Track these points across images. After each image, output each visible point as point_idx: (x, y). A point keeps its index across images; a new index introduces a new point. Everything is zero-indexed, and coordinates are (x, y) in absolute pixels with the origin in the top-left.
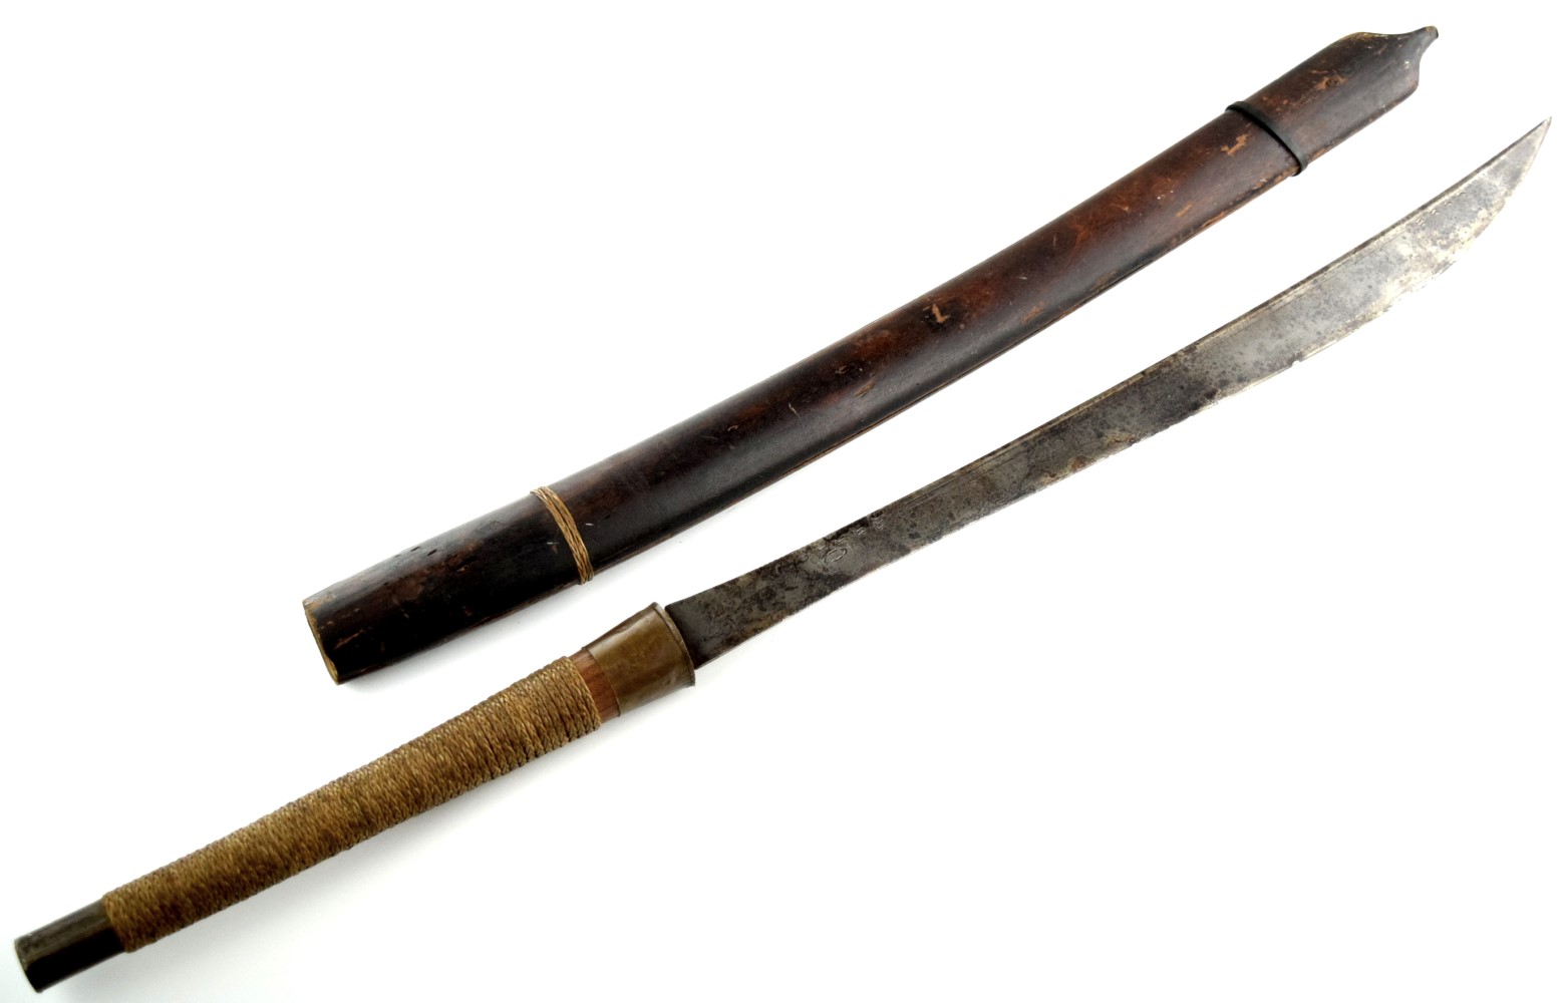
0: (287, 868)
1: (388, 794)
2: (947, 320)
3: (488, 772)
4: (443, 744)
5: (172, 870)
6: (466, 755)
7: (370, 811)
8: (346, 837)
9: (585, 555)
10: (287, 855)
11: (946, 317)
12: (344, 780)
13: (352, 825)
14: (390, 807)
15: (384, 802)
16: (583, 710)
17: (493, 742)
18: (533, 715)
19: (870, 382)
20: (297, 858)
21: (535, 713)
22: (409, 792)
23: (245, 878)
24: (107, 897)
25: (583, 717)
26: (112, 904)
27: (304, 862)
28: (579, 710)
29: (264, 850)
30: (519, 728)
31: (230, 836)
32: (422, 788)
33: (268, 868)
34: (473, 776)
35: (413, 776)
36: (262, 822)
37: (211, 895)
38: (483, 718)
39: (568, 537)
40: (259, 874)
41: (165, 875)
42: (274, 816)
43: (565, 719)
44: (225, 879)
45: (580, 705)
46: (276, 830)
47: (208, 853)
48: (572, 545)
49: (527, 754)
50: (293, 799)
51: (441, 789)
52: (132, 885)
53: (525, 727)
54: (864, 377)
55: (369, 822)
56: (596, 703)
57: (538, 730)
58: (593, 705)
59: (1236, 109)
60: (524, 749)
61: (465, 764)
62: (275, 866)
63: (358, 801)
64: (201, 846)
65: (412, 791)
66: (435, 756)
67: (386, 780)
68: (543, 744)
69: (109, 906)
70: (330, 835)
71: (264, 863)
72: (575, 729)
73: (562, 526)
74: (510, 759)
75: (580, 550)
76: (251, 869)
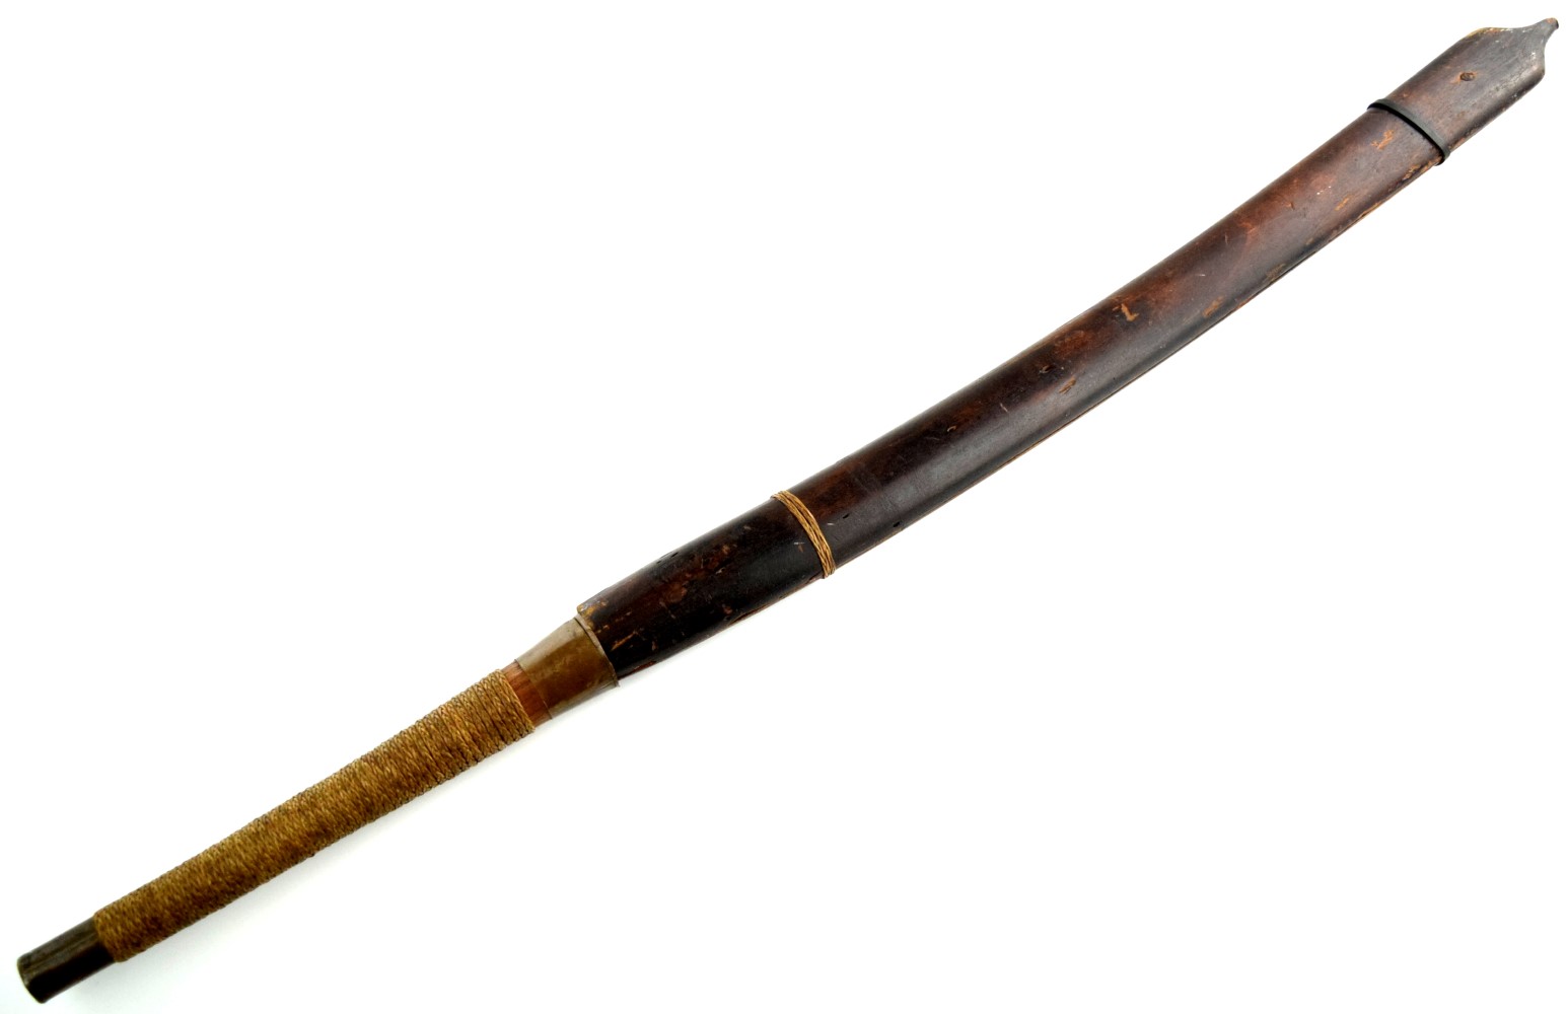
0: (254, 877)
1: (340, 805)
2: (1136, 319)
3: (432, 778)
4: (390, 757)
5: (152, 886)
6: (410, 765)
7: (325, 821)
8: (306, 846)
9: (829, 553)
10: (252, 865)
11: (1135, 315)
12: (302, 795)
13: (309, 834)
14: (343, 815)
15: (337, 811)
16: (513, 715)
17: (432, 750)
18: (467, 724)
19: (1072, 379)
20: (262, 867)
21: (469, 721)
22: (360, 802)
23: (216, 889)
24: (98, 915)
25: (514, 722)
26: (100, 920)
27: (269, 871)
28: (509, 715)
29: (232, 862)
30: (454, 736)
31: (203, 853)
32: (371, 798)
33: (237, 878)
34: (418, 784)
35: (362, 787)
36: (231, 838)
37: (187, 905)
38: (423, 730)
39: (813, 536)
40: (228, 883)
41: (147, 891)
42: (241, 832)
43: (498, 725)
44: (197, 890)
45: (510, 711)
46: (242, 843)
47: (184, 869)
48: (817, 544)
49: (465, 759)
50: (259, 815)
51: (390, 798)
52: (118, 903)
53: (461, 734)
54: (1066, 374)
55: (325, 830)
56: (525, 708)
57: (472, 735)
58: (522, 710)
59: (1378, 106)
60: (462, 754)
61: (410, 774)
62: (243, 876)
63: (313, 812)
64: (179, 863)
65: (362, 800)
66: (383, 769)
67: (338, 792)
68: (479, 748)
69: (97, 921)
70: (290, 845)
71: (232, 873)
72: (508, 733)
73: (807, 527)
74: (450, 764)
75: (823, 548)
76: (220, 880)
